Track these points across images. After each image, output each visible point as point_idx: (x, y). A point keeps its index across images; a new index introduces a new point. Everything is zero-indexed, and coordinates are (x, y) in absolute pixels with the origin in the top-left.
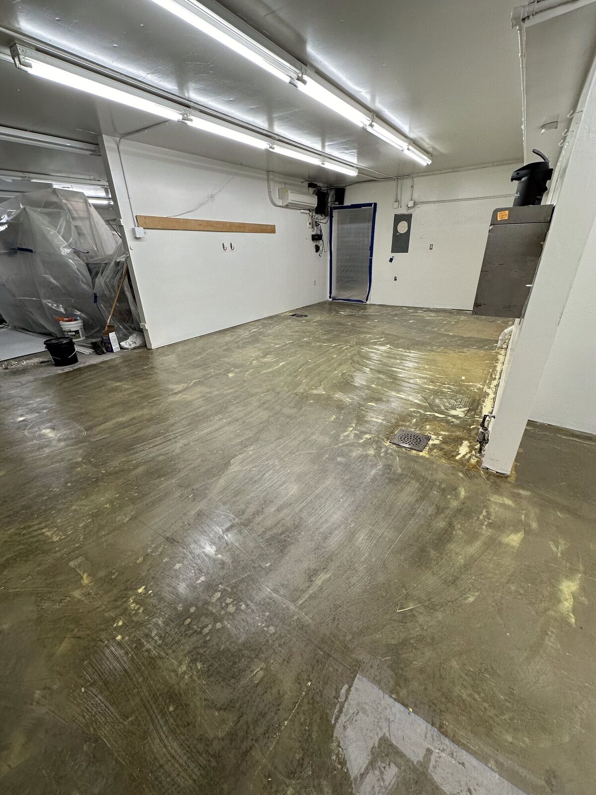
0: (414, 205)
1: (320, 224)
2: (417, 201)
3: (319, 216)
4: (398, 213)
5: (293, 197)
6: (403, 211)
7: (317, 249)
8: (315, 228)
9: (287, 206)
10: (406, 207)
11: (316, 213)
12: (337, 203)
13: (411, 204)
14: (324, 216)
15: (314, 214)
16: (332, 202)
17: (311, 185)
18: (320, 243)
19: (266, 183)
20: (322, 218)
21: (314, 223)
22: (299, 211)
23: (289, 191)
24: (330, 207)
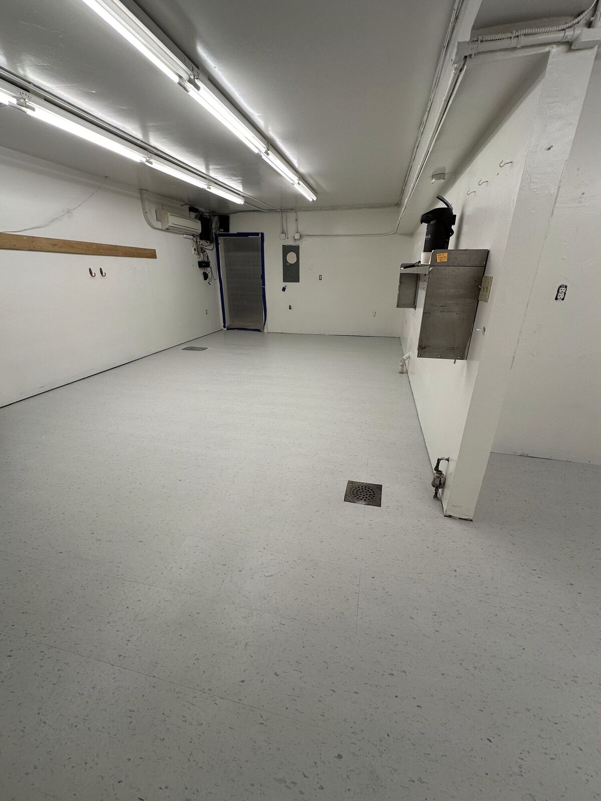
0: (300, 238)
1: (207, 250)
2: (302, 234)
3: (203, 242)
4: (286, 244)
5: (173, 220)
6: (290, 242)
7: (206, 276)
8: (202, 254)
9: (167, 230)
10: (292, 239)
11: (200, 239)
12: (222, 230)
13: (297, 236)
14: (209, 243)
15: (198, 240)
16: (217, 229)
17: (192, 209)
18: (208, 270)
19: (139, 202)
20: (207, 244)
21: (200, 249)
22: (181, 236)
23: (169, 213)
24: (215, 234)
